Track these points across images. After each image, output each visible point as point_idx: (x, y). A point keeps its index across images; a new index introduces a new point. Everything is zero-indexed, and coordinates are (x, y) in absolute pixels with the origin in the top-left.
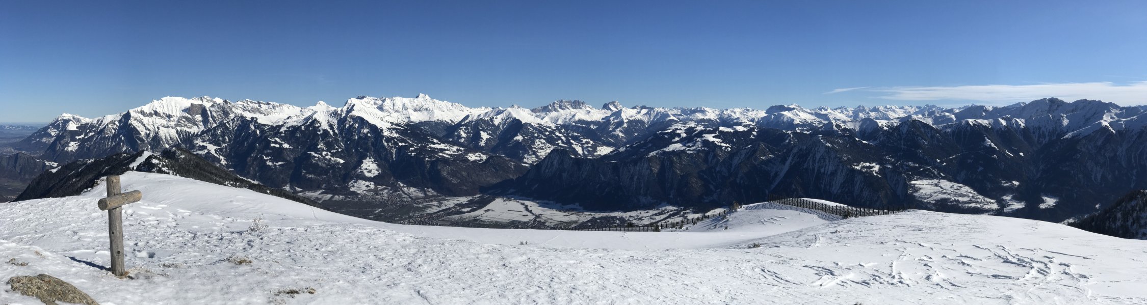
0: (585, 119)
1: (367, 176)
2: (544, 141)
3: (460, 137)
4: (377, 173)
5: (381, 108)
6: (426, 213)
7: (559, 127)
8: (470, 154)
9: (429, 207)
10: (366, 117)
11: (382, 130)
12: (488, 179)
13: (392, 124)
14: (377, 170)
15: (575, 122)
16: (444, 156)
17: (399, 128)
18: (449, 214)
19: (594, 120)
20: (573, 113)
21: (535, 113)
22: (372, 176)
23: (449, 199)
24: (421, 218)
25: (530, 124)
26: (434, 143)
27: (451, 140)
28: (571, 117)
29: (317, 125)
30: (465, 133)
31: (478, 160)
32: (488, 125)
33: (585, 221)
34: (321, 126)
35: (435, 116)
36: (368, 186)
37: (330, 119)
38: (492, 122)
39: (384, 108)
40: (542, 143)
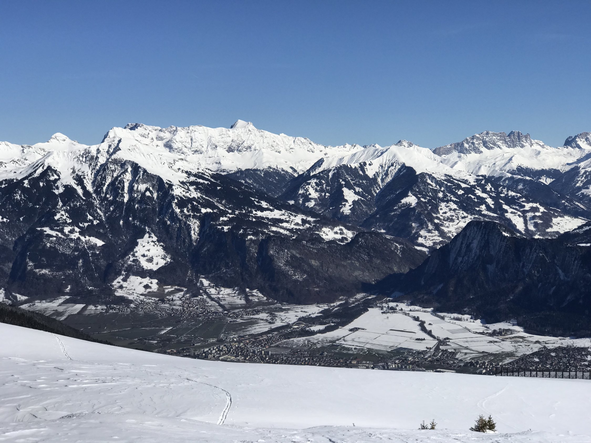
0: (529, 167)
1: (145, 268)
2: (455, 206)
3: (307, 198)
4: (162, 263)
5: (168, 146)
6: (248, 333)
7: (481, 180)
8: (324, 229)
9: (253, 322)
10: (143, 163)
11: (171, 186)
12: (357, 273)
13: (189, 174)
14: (164, 258)
15: (513, 172)
16: (279, 233)
17: (201, 181)
18: (288, 336)
19: (546, 167)
20: (507, 156)
21: (439, 155)
22: (155, 268)
23: (289, 309)
24: (239, 342)
25: (430, 176)
26: (262, 210)
27: (292, 202)
28: (504, 162)
29: (52, 178)
30: (316, 190)
31: (339, 240)
32: (356, 177)
33: (528, 353)
34: (59, 179)
35: (264, 160)
36: (146, 287)
37: (77, 167)
38: (364, 171)
39: (175, 146)
40: (450, 210)
